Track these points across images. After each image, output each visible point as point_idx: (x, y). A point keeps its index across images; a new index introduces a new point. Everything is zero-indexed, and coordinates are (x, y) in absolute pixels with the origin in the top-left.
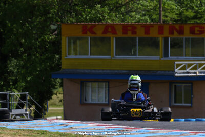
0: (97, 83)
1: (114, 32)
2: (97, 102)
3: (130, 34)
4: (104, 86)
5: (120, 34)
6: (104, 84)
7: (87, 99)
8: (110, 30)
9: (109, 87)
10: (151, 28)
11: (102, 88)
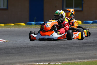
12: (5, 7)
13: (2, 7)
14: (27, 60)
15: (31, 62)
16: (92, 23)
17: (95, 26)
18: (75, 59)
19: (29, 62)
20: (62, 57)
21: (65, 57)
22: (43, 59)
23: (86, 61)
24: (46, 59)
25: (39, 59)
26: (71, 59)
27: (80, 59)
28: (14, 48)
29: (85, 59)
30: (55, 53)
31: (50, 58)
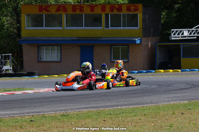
0: (50, 47)
1: (65, 10)
2: (50, 60)
3: (78, 12)
4: (56, 49)
5: (70, 12)
6: (56, 47)
7: (42, 58)
8: (62, 9)
9: (61, 50)
10: (95, 8)
11: (55, 50)
12: (59, 60)
13: (56, 60)
14: (77, 107)
15: (82, 108)
16: (137, 73)
17: (140, 76)
18: (121, 106)
19: (79, 109)
20: (109, 104)
21: (113, 104)
22: (92, 105)
23: (131, 107)
24: (94, 105)
25: (89, 106)
26: (118, 106)
27: (125, 105)
28: (66, 97)
29: (130, 105)
30: (103, 100)
31: (99, 105)
